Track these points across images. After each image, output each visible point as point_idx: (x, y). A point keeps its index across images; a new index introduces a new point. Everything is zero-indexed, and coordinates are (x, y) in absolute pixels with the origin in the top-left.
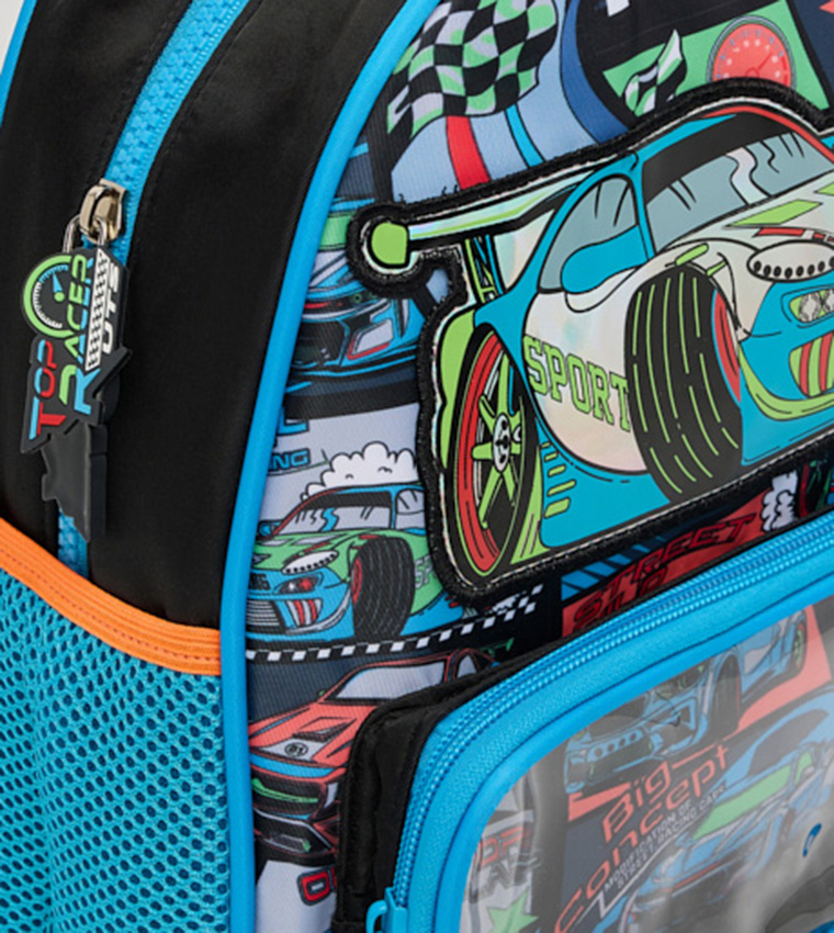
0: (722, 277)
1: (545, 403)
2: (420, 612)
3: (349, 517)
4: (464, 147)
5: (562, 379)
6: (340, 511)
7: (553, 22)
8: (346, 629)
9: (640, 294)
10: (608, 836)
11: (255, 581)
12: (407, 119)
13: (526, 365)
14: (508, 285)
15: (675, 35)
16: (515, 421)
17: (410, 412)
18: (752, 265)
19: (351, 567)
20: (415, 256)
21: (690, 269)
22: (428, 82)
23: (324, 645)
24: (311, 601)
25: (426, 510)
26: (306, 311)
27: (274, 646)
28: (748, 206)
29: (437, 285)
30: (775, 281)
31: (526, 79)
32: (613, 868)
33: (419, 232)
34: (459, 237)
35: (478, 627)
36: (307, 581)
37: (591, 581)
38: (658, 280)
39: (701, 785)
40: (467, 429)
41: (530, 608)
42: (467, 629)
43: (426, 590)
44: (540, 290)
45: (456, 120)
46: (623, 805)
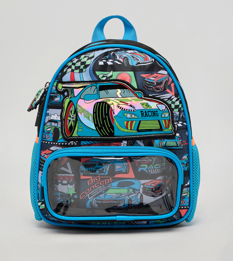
0: (112, 106)
1: (79, 114)
2: (60, 139)
4: (72, 76)
5: (82, 112)
6: (52, 123)
7: (90, 63)
8: (52, 140)
9: (96, 104)
10: (89, 185)
11: (44, 131)
12: (67, 71)
13: (77, 108)
14: (75, 96)
15: (112, 71)
16: (74, 115)
17: (60, 110)
18: (118, 106)
19: (53, 131)
20: (63, 89)
21: (106, 103)
22: (70, 67)
23: (49, 142)
24: (49, 135)
25: (61, 125)
26: (51, 94)
27: (44, 141)
28: (118, 97)
29: (66, 94)
30: (122, 110)
31: (84, 70)
32: (90, 191)
33: (64, 85)
34: (69, 88)
35: (67, 144)
36: (49, 132)
37: (87, 144)
38: (100, 103)
40: (67, 115)
41: (76, 144)
42: (66, 144)
43: (61, 137)
44: (80, 98)
45: (72, 72)
46: (91, 180)
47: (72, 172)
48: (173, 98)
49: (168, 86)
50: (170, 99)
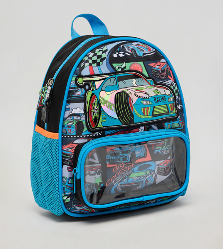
0: (130, 95)
1: (102, 105)
2: (84, 132)
3: (75, 118)
4: (91, 70)
5: (105, 103)
6: (74, 117)
7: (105, 57)
8: (75, 134)
9: (117, 94)
10: (114, 172)
11: (63, 126)
12: (84, 66)
13: (99, 100)
14: (97, 88)
15: (125, 63)
16: (98, 107)
17: (83, 104)
18: (135, 94)
19: (75, 125)
20: (84, 83)
21: (125, 93)
22: (87, 61)
23: (72, 136)
24: (70, 129)
25: (85, 118)
26: (69, 89)
27: (65, 135)
28: (134, 86)
29: (87, 87)
30: (139, 98)
31: (101, 63)
32: (115, 178)
33: (85, 79)
34: (90, 81)
35: (93, 135)
36: (70, 127)
37: (110, 133)
38: (120, 93)
39: (129, 169)
40: (91, 107)
41: (101, 134)
42: (91, 135)
43: (85, 129)
44: (102, 90)
45: (91, 66)
46: (116, 168)
47: (99, 162)
48: (173, 84)
49: (169, 73)
50: (172, 84)
